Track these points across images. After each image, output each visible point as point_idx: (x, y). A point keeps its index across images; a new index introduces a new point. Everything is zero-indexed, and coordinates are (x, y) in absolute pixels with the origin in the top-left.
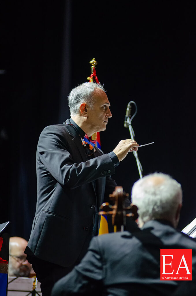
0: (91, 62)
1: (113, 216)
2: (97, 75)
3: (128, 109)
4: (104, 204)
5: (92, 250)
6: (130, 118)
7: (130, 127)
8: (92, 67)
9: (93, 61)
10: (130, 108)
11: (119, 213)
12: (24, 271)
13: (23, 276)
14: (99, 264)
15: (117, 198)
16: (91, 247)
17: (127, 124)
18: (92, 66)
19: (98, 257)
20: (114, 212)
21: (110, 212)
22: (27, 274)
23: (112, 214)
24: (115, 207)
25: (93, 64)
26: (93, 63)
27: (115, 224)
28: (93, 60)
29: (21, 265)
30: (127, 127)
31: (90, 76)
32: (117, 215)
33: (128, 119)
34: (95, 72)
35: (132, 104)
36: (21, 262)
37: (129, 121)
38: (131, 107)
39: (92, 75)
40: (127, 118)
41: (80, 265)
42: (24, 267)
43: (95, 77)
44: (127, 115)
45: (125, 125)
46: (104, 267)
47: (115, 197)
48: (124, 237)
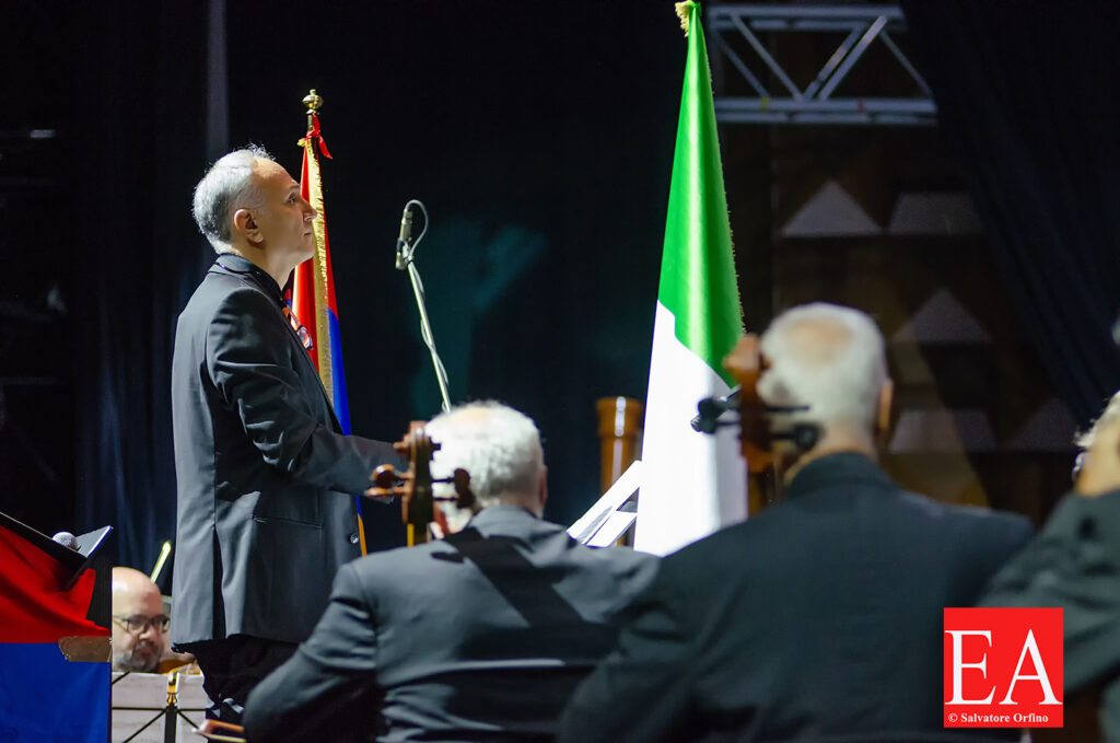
0: (307, 99)
1: (405, 499)
2: (322, 134)
3: (404, 221)
4: (380, 469)
5: (341, 600)
6: (411, 245)
7: (411, 268)
8: (310, 111)
9: (311, 97)
10: (407, 219)
11: (421, 489)
12: (145, 656)
13: (143, 669)
14: (367, 633)
15: (414, 451)
16: (338, 591)
17: (403, 260)
18: (308, 109)
19: (362, 615)
20: (407, 488)
21: (397, 489)
22: (153, 664)
23: (402, 494)
24: (410, 474)
25: (311, 105)
26: (312, 102)
27: (410, 521)
28: (312, 95)
29: (137, 640)
30: (402, 268)
31: (304, 136)
32: (414, 494)
33: (405, 248)
34: (318, 124)
35: (414, 208)
36: (136, 632)
37: (407, 253)
38: (411, 214)
39: (309, 133)
40: (402, 244)
41: (313, 641)
42: (143, 643)
43: (318, 139)
44: (401, 238)
45: (398, 264)
46: (382, 638)
47: (409, 448)
48: (438, 556)
